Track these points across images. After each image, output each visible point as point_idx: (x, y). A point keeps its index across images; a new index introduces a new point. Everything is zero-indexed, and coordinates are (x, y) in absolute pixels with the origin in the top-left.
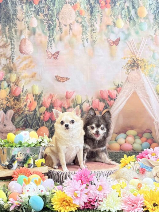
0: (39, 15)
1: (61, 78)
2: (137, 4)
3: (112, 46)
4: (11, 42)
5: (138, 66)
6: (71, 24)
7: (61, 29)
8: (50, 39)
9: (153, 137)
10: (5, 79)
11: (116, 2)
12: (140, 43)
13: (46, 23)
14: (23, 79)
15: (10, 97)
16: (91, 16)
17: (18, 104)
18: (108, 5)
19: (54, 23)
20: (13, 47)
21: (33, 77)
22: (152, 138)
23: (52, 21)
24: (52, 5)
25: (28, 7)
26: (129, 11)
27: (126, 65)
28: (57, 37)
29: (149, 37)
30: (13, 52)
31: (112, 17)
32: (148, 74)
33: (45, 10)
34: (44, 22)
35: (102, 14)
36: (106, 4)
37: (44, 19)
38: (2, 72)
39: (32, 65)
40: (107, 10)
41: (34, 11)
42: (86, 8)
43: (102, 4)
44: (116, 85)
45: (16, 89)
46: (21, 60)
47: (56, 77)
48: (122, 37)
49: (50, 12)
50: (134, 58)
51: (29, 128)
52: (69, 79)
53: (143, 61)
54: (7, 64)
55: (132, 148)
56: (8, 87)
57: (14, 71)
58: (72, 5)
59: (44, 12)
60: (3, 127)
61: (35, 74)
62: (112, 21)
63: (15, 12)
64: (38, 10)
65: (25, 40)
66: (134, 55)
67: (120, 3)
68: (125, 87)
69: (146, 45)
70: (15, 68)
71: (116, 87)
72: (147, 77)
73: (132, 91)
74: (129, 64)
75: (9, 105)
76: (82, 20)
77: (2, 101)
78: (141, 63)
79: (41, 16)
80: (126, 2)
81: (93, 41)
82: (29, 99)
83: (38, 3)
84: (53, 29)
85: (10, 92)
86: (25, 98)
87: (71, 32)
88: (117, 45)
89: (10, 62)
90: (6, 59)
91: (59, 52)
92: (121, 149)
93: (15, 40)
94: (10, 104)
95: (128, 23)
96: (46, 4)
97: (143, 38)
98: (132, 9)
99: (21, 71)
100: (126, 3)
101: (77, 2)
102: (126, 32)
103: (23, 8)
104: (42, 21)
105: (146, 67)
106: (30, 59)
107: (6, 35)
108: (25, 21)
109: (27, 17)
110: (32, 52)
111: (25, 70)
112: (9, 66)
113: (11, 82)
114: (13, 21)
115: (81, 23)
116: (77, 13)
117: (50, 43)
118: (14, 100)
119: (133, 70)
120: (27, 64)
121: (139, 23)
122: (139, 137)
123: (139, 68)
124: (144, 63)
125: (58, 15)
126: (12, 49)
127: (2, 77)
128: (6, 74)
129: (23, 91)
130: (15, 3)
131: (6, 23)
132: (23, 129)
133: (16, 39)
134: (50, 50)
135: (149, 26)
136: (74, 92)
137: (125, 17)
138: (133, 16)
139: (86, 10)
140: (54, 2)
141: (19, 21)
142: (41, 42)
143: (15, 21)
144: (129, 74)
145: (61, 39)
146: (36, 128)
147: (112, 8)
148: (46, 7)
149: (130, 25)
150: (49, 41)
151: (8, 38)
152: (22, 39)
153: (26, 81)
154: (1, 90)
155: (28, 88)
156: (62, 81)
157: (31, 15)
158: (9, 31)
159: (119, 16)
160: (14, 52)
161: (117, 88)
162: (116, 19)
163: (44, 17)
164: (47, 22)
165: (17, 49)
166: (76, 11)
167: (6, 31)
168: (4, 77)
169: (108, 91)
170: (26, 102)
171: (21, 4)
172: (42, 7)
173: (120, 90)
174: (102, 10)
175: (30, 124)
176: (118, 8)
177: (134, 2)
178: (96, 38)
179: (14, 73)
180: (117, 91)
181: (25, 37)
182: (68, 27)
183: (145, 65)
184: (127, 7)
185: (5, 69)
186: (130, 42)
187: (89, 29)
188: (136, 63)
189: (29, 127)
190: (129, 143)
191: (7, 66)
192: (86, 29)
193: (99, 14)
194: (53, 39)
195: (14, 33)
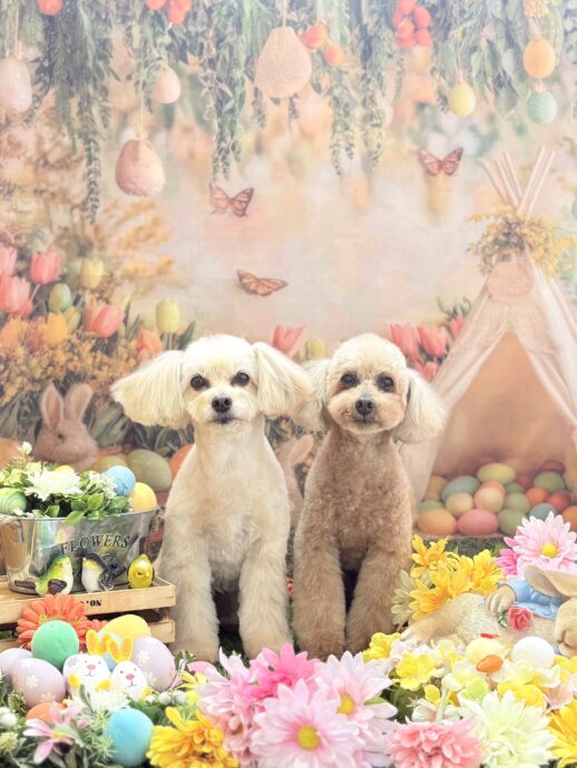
0: (186, 61)
1: (258, 280)
2: (522, 31)
3: (434, 175)
4: (89, 149)
5: (520, 246)
6: (296, 95)
7: (259, 112)
8: (223, 145)
9: (569, 485)
10: (63, 279)
11: (450, 25)
12: (530, 167)
13: (210, 88)
14: (127, 281)
15: (79, 337)
16: (365, 68)
17: (109, 366)
18: (424, 34)
19: (238, 91)
20: (92, 166)
21: (161, 272)
22: (566, 488)
23: (232, 84)
24: (230, 29)
25: (149, 32)
26: (495, 57)
27: (479, 242)
28: (246, 139)
29: (561, 145)
30: (93, 186)
31: (437, 75)
32: (557, 272)
33: (206, 46)
34: (202, 87)
35: (401, 66)
36: (416, 30)
37: (203, 75)
38: (54, 255)
39: (160, 232)
40: (421, 53)
41: (169, 47)
42: (349, 40)
43: (402, 29)
44: (446, 309)
45: (102, 315)
46: (120, 213)
47: (241, 277)
48: (469, 144)
49: (225, 52)
50: (509, 216)
51: (143, 448)
52: (284, 284)
53: (539, 225)
54: (74, 226)
55: (496, 524)
56: (75, 303)
57: (95, 251)
58: (301, 31)
59: (205, 52)
60: (53, 443)
61: (169, 263)
62: (435, 89)
63: (104, 49)
64: (184, 42)
65: (135, 144)
66: (509, 208)
67: (465, 30)
68: (476, 316)
69: (552, 170)
70: (102, 240)
71: (447, 316)
72: (552, 280)
73: (502, 330)
74: (490, 239)
75: (76, 367)
76: (334, 83)
77: (51, 352)
78: (532, 234)
79: (193, 64)
80: (483, 26)
81: (370, 153)
82: (148, 349)
83: (182, 19)
84: (232, 111)
85: (81, 323)
86: (133, 344)
87: (294, 123)
88: (450, 174)
89: (82, 218)
90: (69, 207)
91: (252, 190)
92: (457, 532)
93: (102, 144)
94: (79, 365)
95: (490, 96)
96: (209, 25)
97: (540, 149)
98: (505, 49)
99: (121, 252)
100: (485, 30)
101: (315, 19)
102: (484, 129)
103: (130, 35)
104: (194, 83)
105: (550, 245)
106: (151, 212)
107: (69, 124)
108: (137, 83)
109: (146, 65)
110: (159, 189)
111: (135, 248)
112: (79, 232)
113: (84, 289)
114: (95, 80)
115: (330, 91)
116: (318, 58)
117: (224, 158)
118: (94, 349)
119: (505, 258)
120: (140, 229)
121: (528, 97)
122: (521, 488)
123: (527, 250)
124: (544, 235)
125: (253, 64)
126: (92, 176)
127: (56, 270)
128: (69, 259)
129: (125, 321)
130: (103, 17)
131: (71, 84)
132: (125, 452)
133: (104, 140)
134: (221, 183)
135: (563, 109)
136: (301, 330)
137: (482, 77)
138: (510, 73)
139: (348, 49)
140: (239, 19)
141: (117, 78)
142: (192, 155)
143: (102, 77)
144: (490, 272)
145: (259, 148)
146: (167, 450)
147: (436, 46)
148: (211, 33)
149: (496, 103)
150: (220, 153)
151: (76, 136)
152: (127, 144)
153: (137, 288)
154: (51, 315)
155: (143, 310)
156: (260, 290)
157: (160, 59)
158: (80, 112)
159: (461, 73)
160: (96, 185)
161: (449, 320)
162: (451, 84)
163: (201, 69)
164: (213, 85)
165: (107, 176)
166: (315, 51)
167: (69, 113)
168: (59, 272)
169: (420, 330)
170: (135, 357)
171: (123, 22)
172: (197, 35)
173: (460, 327)
174: (402, 51)
175: (148, 437)
176: (457, 45)
177: (511, 23)
178: (379, 146)
179: (95, 259)
180: (449, 330)
181: (138, 136)
182: (285, 106)
183: (546, 240)
184: (488, 41)
185: (65, 242)
186: (496, 164)
187: (358, 112)
188: (516, 234)
189: (144, 445)
190: (486, 508)
191: (71, 232)
192: (347, 114)
193: (392, 62)
194: (233, 148)
195: (98, 122)
